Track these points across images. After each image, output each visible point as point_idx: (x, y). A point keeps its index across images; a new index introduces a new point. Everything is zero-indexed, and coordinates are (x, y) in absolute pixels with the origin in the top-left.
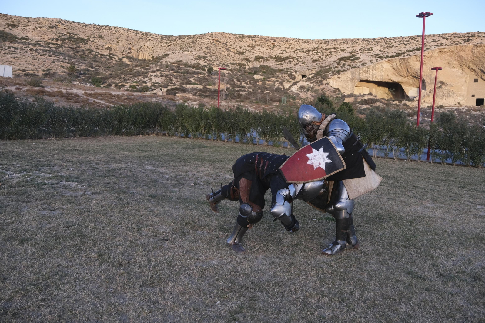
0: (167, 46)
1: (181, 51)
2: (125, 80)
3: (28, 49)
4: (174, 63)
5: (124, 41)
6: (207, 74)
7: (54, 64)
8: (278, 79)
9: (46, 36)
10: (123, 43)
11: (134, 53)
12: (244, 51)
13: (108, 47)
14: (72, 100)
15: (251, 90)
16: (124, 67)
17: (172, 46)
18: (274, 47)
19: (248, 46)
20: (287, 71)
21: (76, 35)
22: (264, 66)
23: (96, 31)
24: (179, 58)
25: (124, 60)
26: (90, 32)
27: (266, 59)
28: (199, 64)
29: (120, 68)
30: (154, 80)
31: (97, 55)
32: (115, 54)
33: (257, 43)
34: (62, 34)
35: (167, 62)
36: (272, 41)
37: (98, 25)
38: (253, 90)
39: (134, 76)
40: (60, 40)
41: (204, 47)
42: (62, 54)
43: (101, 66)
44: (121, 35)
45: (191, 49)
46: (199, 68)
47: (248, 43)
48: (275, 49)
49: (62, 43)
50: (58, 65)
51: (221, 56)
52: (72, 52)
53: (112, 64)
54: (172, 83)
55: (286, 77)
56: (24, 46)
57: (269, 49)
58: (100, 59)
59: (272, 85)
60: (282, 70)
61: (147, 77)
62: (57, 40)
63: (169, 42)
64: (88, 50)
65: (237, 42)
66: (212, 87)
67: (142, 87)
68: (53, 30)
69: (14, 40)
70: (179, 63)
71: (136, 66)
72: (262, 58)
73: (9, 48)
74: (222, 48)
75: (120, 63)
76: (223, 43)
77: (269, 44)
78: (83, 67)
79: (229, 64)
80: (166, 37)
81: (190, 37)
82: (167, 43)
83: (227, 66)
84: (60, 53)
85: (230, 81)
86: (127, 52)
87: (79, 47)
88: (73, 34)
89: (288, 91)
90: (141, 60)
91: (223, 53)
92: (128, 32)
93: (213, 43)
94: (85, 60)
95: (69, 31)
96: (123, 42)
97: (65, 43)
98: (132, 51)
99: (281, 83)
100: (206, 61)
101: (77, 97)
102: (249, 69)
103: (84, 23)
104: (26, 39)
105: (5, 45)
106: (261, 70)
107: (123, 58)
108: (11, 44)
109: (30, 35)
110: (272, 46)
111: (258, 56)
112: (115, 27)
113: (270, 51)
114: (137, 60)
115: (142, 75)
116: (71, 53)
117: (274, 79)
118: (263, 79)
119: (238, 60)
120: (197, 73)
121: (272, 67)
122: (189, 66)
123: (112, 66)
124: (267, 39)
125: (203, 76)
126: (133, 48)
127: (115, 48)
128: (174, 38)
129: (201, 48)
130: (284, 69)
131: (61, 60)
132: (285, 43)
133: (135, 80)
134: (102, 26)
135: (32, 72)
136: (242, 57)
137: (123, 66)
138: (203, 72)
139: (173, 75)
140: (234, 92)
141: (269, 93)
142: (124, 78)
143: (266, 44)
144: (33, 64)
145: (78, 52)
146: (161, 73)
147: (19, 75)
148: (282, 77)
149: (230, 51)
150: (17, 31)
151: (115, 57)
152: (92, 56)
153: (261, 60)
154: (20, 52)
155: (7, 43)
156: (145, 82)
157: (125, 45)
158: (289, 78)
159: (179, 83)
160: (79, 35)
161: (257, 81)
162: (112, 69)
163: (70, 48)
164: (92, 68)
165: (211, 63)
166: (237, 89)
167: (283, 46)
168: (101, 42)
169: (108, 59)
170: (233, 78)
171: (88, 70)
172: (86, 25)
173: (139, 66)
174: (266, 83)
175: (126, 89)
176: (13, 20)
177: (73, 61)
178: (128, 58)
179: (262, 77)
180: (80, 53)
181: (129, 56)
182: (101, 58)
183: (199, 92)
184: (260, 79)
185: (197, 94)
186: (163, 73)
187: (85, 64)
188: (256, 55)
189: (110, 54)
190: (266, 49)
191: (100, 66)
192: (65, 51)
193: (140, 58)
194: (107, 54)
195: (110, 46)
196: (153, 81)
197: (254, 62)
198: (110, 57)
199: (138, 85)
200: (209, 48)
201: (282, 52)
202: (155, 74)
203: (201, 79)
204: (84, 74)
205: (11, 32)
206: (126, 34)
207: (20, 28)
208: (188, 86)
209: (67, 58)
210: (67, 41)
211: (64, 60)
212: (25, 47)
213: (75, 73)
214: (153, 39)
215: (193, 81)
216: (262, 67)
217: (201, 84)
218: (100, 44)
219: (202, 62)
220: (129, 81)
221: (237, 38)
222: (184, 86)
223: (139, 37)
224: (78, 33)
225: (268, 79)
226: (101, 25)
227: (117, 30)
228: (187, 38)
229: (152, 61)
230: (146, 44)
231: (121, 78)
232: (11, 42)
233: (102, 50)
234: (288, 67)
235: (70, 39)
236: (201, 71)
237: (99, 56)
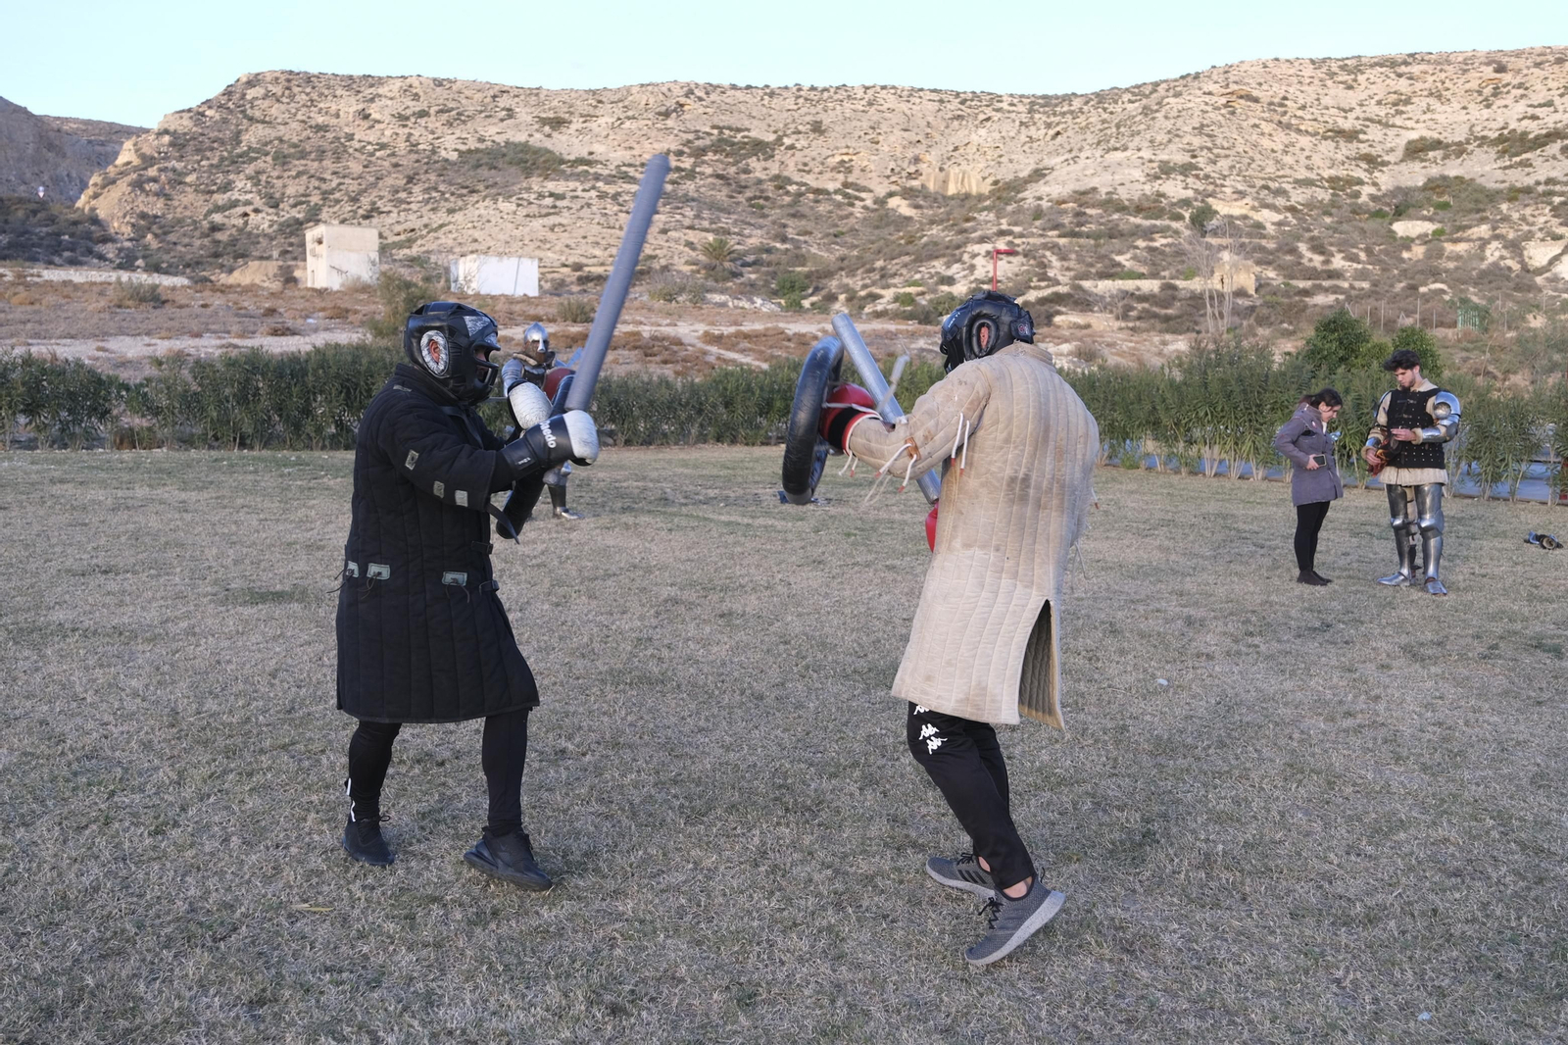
0: (1048, 138)
1: (1099, 153)
2: (884, 275)
3: (593, 193)
4: (1064, 202)
5: (898, 133)
6: (1187, 233)
7: (665, 237)
8: (1503, 230)
9: (646, 144)
10: (893, 141)
11: (929, 175)
12: (1358, 125)
13: (843, 161)
14: (658, 359)
15: (1366, 285)
16: (892, 228)
17: (1070, 133)
18: (1495, 94)
19: (1379, 103)
20: (1551, 193)
21: (739, 130)
22: (1444, 178)
23: (803, 110)
24: (1087, 180)
25: (893, 202)
26: (785, 115)
27: (1459, 150)
28: (1163, 195)
29: (876, 232)
30: (983, 268)
31: (800, 195)
32: (862, 182)
33: (1419, 86)
34: (697, 131)
35: (1040, 198)
36: (1488, 72)
37: (813, 88)
38: (1375, 284)
39: (915, 261)
40: (690, 156)
41: (1188, 129)
42: (693, 200)
43: (816, 232)
44: (887, 115)
45: (1137, 139)
46: (1159, 213)
47: (1379, 90)
48: (1499, 102)
49: (695, 165)
50: (677, 241)
51: (1258, 157)
52: (725, 191)
53: (852, 220)
54: (1043, 277)
55: (1542, 219)
56: (580, 188)
57: (1472, 106)
58: (812, 208)
59: (1471, 257)
60: (1527, 191)
61: (959, 260)
62: (680, 153)
63: (1057, 119)
64: (777, 177)
65: (1332, 92)
66: (1196, 285)
67: (931, 301)
68: (670, 123)
69: (554, 170)
70: (1085, 198)
71: (932, 222)
72: (1437, 144)
73: (541, 196)
74: (1263, 124)
75: (881, 216)
76: (1271, 104)
77: (1474, 85)
78: (756, 238)
79: (1288, 187)
80: (1048, 102)
81: (1138, 92)
82: (1049, 126)
83: (1280, 192)
84: (687, 199)
85: (1280, 254)
86: (904, 174)
87: (747, 171)
88: (730, 129)
89: (1539, 280)
90: (952, 198)
91: (1266, 143)
92: (913, 100)
93: (1226, 106)
94: (764, 216)
95: (716, 121)
96: (892, 138)
97: (704, 162)
98: (922, 167)
99: (1515, 247)
100: (1190, 180)
101: (675, 348)
102: (1373, 198)
103: (767, 86)
104: (589, 163)
105: (529, 189)
106: (1429, 200)
107: (891, 195)
108: (546, 183)
109: (600, 149)
110: (1488, 91)
111: (1422, 139)
112: (867, 88)
113: (1478, 113)
114: (939, 199)
115: (944, 256)
116: (721, 195)
117: (1484, 230)
118: (1435, 232)
119: (1328, 163)
120: (1148, 234)
121: (1480, 181)
122: (1121, 208)
123: (853, 231)
124: (1467, 64)
125: (1170, 240)
126: (928, 157)
127: (865, 163)
128: (1077, 104)
129: (1174, 134)
130: (1538, 183)
131: (687, 222)
132: (1548, 70)
133: (918, 276)
134: (825, 90)
135: (599, 270)
136: (1347, 149)
137: (888, 225)
138: (1175, 225)
139: (1054, 248)
140: (1289, 297)
141: (1443, 291)
142: (883, 269)
143: (1459, 87)
144: (604, 242)
145: (742, 188)
146: (1010, 243)
147: (563, 281)
148: (1523, 219)
149: (1299, 131)
150: (564, 138)
151: (863, 195)
152: (787, 199)
153: (1431, 154)
154: (569, 208)
155: (535, 183)
156: (950, 281)
157: (899, 149)
158: (1555, 221)
159: (1072, 273)
160: (748, 130)
161: (1407, 243)
162: (848, 239)
163: (719, 177)
164: (784, 240)
165: (1211, 188)
166: (1302, 284)
167: (1539, 87)
168: (818, 147)
169: (839, 205)
170: (1298, 238)
171: (769, 251)
172: (772, 94)
173: (942, 221)
174: (1443, 249)
175: (879, 308)
176: (555, 103)
177: (726, 221)
178: (908, 193)
179: (1429, 227)
180: (749, 194)
181: (911, 189)
182: (817, 201)
183: (1140, 306)
184: (1419, 237)
185: (1133, 314)
186: (1017, 241)
187: (761, 227)
188: (1414, 135)
189: (846, 185)
190: (1456, 106)
191: (811, 233)
192: (702, 190)
193: (952, 190)
194: (838, 185)
195: (846, 158)
196: (979, 273)
197: (1403, 167)
198: (846, 196)
199: (923, 294)
200: (1207, 130)
201: (1531, 111)
202: (988, 247)
203: (1162, 253)
204: (754, 263)
205: (548, 144)
206: (904, 107)
207: (574, 127)
208: (1105, 287)
209: (706, 214)
210: (710, 156)
211: (696, 221)
212: (584, 190)
213: (727, 264)
214: (999, 115)
215: (1128, 264)
216: (1437, 185)
217: (1154, 275)
218: (814, 154)
219: (1174, 189)
220: (896, 280)
221: (1332, 75)
222: (1087, 284)
223: (950, 116)
224: (747, 123)
225: (1455, 233)
226: (820, 85)
227: (872, 96)
228: (1126, 97)
229: (989, 198)
230: (974, 138)
231: (874, 270)
232: (546, 178)
233: (821, 173)
234: (1553, 174)
235: (718, 147)
236: (1167, 222)
237: (811, 196)
